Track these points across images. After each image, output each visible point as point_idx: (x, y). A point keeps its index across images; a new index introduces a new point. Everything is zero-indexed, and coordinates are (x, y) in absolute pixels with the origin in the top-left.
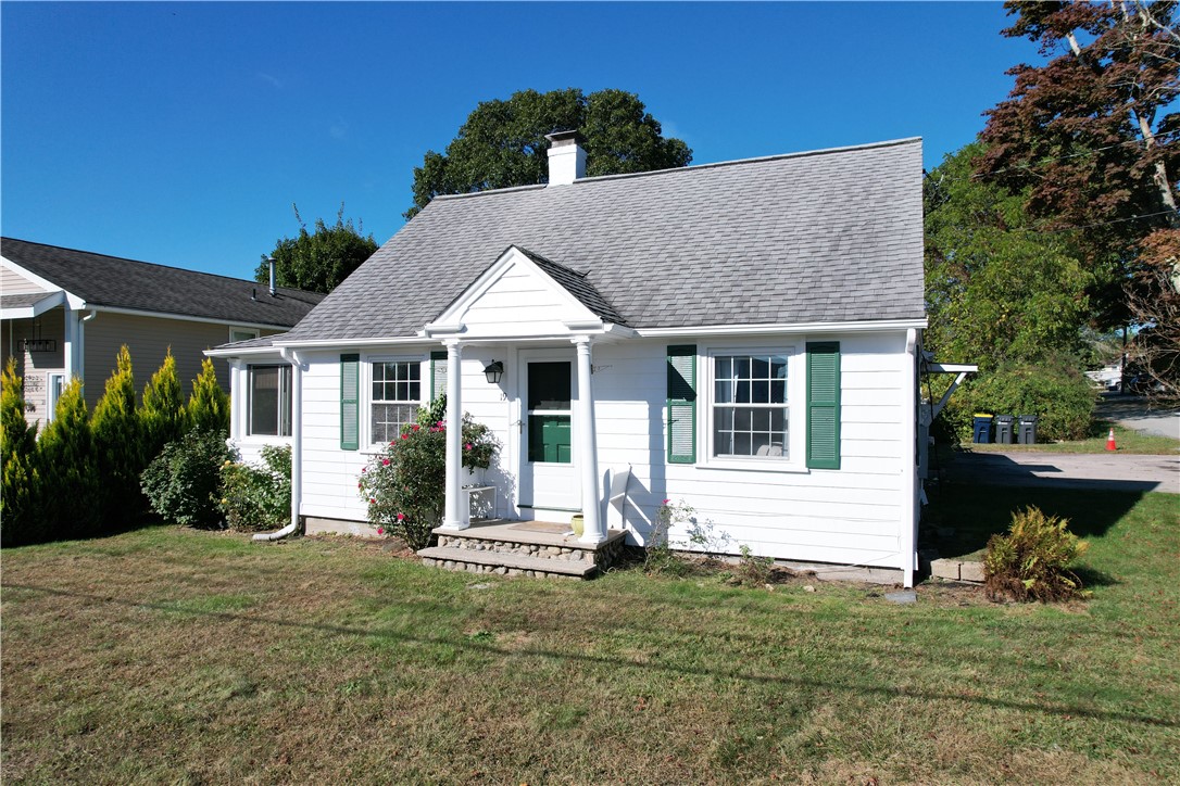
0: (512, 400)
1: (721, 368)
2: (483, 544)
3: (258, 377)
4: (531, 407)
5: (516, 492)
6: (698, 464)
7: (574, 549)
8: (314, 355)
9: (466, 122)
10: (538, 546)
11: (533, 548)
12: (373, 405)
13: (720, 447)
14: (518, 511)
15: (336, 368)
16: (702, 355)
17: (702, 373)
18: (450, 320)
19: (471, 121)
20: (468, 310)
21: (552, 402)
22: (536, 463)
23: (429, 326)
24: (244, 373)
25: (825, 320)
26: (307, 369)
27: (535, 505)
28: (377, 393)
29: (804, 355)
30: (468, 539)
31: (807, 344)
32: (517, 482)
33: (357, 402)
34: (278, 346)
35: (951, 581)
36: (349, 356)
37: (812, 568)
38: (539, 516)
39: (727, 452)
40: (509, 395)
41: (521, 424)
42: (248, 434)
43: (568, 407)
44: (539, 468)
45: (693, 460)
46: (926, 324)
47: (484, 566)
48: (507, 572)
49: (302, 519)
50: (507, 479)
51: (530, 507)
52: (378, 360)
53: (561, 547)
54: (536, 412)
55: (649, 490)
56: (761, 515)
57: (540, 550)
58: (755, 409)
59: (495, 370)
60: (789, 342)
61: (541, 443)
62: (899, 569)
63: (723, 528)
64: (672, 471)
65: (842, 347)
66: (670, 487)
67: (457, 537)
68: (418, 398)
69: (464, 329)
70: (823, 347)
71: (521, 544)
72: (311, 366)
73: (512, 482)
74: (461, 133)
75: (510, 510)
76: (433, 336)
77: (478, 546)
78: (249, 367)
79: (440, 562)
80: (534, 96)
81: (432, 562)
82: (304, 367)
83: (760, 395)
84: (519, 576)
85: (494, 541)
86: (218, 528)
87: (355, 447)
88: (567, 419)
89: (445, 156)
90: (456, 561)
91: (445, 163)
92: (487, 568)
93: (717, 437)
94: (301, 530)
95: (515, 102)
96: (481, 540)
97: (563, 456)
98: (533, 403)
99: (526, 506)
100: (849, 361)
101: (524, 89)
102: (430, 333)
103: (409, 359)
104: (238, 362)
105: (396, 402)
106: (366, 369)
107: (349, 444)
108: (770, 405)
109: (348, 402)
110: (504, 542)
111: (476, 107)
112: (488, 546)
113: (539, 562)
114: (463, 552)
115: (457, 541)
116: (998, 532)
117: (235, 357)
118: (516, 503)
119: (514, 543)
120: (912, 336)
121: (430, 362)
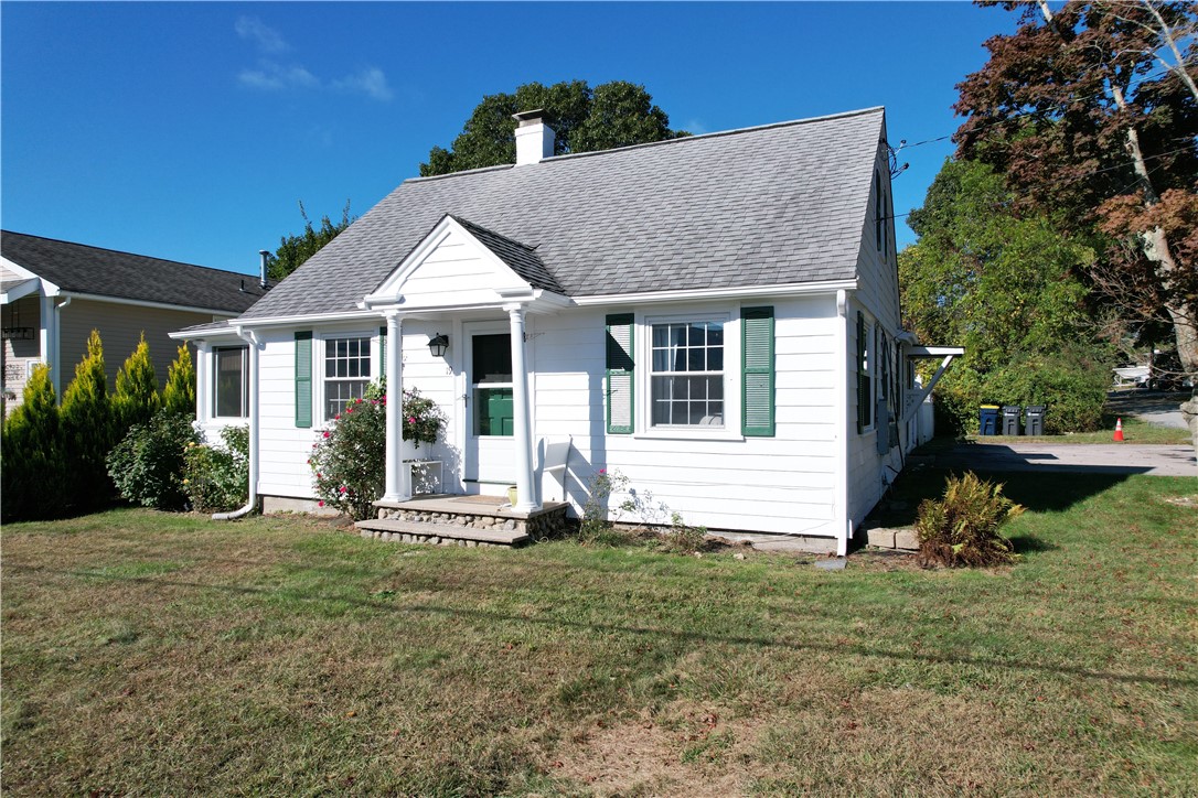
0: (457, 374)
1: (659, 337)
2: (421, 515)
3: (223, 359)
4: (476, 379)
5: (462, 467)
6: (635, 434)
7: (507, 519)
8: (270, 333)
9: (470, 117)
10: (473, 516)
11: (468, 518)
12: (326, 382)
13: (659, 417)
14: (464, 485)
15: (290, 346)
16: (640, 324)
17: (639, 341)
18: (388, 291)
19: (476, 116)
20: (406, 281)
21: (497, 376)
22: (481, 437)
23: (368, 298)
24: (209, 356)
25: (757, 284)
26: (264, 349)
27: (480, 479)
28: (329, 373)
29: (739, 320)
30: (407, 510)
31: (742, 309)
32: (463, 457)
33: (310, 379)
34: (235, 326)
35: (886, 549)
36: (303, 334)
37: (748, 538)
38: (484, 490)
39: (668, 423)
40: (455, 369)
41: (466, 398)
42: (214, 416)
43: (511, 380)
44: (484, 442)
45: (632, 430)
46: (855, 284)
47: (419, 536)
48: (440, 542)
49: (260, 498)
50: (453, 454)
51: (475, 481)
52: (330, 337)
53: (495, 517)
54: (482, 386)
55: (589, 461)
56: (699, 484)
57: (475, 521)
58: (692, 378)
59: (440, 343)
60: (723, 307)
61: (487, 417)
62: (833, 538)
63: (660, 499)
64: (611, 442)
65: (776, 312)
66: (610, 458)
67: (396, 509)
68: (368, 375)
69: (402, 300)
70: (758, 312)
71: (457, 514)
72: (268, 345)
73: (458, 457)
74: (466, 128)
75: (456, 485)
76: (373, 308)
77: (417, 518)
78: (215, 350)
79: (377, 533)
80: (539, 90)
81: (370, 534)
82: (260, 346)
83: (697, 364)
84: (450, 545)
85: (432, 512)
86: (183, 510)
87: (308, 425)
88: (509, 392)
89: (451, 151)
90: (392, 532)
91: (451, 158)
92: (421, 538)
93: (655, 405)
94: (258, 509)
95: (520, 95)
96: (419, 512)
97: (506, 429)
98: (477, 377)
99: (472, 480)
100: (783, 326)
101: (529, 82)
102: (370, 305)
103: (359, 335)
104: (203, 344)
105: (348, 378)
106: (318, 346)
107: (303, 421)
108: (706, 372)
109: (302, 380)
110: (440, 513)
111: (480, 101)
112: (425, 518)
113: (472, 532)
114: (401, 523)
115: (397, 513)
116: (930, 498)
117: (200, 339)
118: (462, 477)
119: (450, 514)
120: (841, 297)
121: (379, 337)
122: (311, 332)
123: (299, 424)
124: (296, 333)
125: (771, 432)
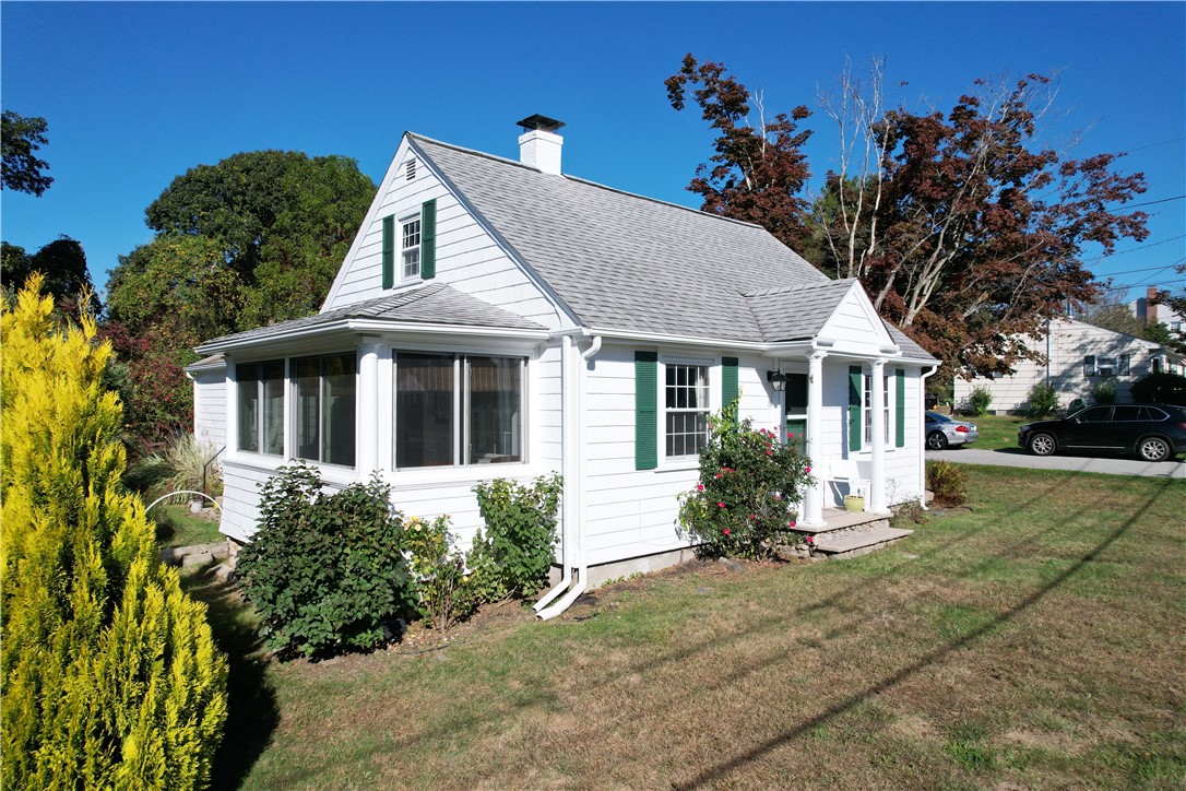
0: (776, 407)
12: (666, 414)
15: (630, 368)
24: (388, 367)
26: (592, 368)
29: (895, 377)
31: (896, 370)
33: (655, 410)
36: (646, 355)
40: (775, 402)
41: (782, 428)
42: (393, 468)
43: (805, 413)
52: (672, 362)
60: (889, 368)
65: (905, 373)
68: (706, 405)
72: (598, 364)
78: (393, 354)
82: (589, 364)
87: (653, 464)
98: (787, 410)
103: (699, 363)
104: (378, 343)
106: (661, 371)
107: (645, 461)
109: (645, 412)
121: (721, 367)
122: (656, 354)
123: (640, 466)
124: (636, 352)
125: (902, 444)
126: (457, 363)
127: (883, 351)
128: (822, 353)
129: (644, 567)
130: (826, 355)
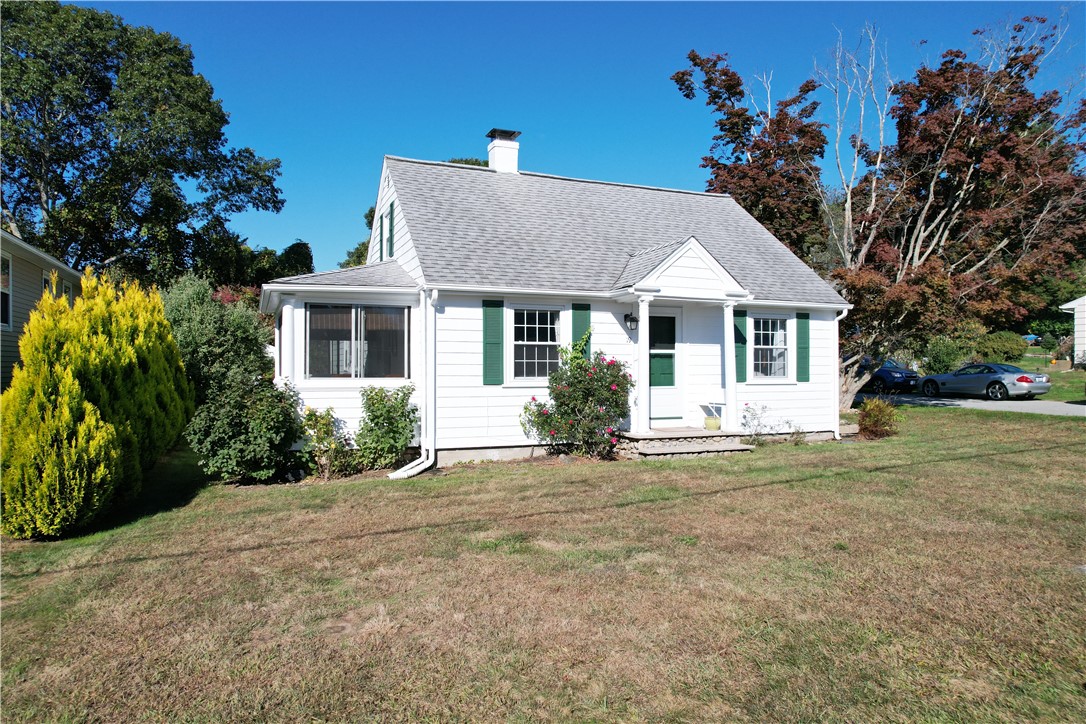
1: (756, 325)
2: (671, 442)
4: (652, 348)
6: (747, 382)
12: (516, 346)
13: (758, 371)
15: (477, 312)
16: (748, 317)
17: (749, 328)
20: (659, 276)
24: (300, 313)
25: (805, 301)
26: (441, 311)
28: (519, 335)
29: (795, 319)
31: (796, 313)
33: (500, 344)
36: (493, 303)
38: (657, 424)
39: (761, 375)
42: (305, 377)
43: (673, 348)
45: (745, 380)
52: (520, 308)
54: (655, 352)
58: (770, 350)
60: (791, 312)
62: (832, 431)
65: (810, 316)
68: (556, 340)
69: (659, 290)
70: (803, 316)
71: (697, 438)
78: (307, 306)
82: (439, 309)
87: (500, 382)
88: (671, 356)
93: (756, 365)
94: (435, 464)
96: (670, 439)
97: (670, 381)
98: (652, 345)
100: (812, 324)
103: (549, 309)
105: (537, 343)
106: (508, 315)
107: (493, 381)
108: (779, 347)
109: (492, 344)
110: (686, 438)
119: (692, 438)
120: (845, 313)
121: (571, 311)
122: (502, 302)
123: (487, 382)
124: (484, 301)
125: (807, 380)
126: (353, 311)
127: (728, 295)
128: (649, 297)
129: (494, 455)
130: (652, 299)
